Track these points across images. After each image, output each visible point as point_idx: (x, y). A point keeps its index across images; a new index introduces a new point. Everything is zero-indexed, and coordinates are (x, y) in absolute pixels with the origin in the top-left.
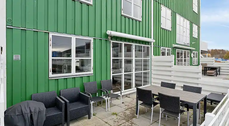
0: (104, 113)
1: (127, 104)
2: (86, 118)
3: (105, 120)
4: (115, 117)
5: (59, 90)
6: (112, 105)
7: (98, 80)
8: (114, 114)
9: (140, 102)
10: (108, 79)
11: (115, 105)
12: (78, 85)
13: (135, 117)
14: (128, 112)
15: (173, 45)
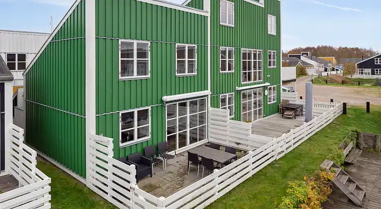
0: (162, 172)
1: (181, 163)
2: (148, 177)
3: (164, 177)
4: (170, 175)
5: (126, 155)
6: (168, 165)
7: (155, 143)
8: (170, 172)
9: (190, 162)
10: (164, 141)
11: (170, 165)
12: (139, 149)
13: (187, 174)
14: (182, 170)
15: (237, 87)
